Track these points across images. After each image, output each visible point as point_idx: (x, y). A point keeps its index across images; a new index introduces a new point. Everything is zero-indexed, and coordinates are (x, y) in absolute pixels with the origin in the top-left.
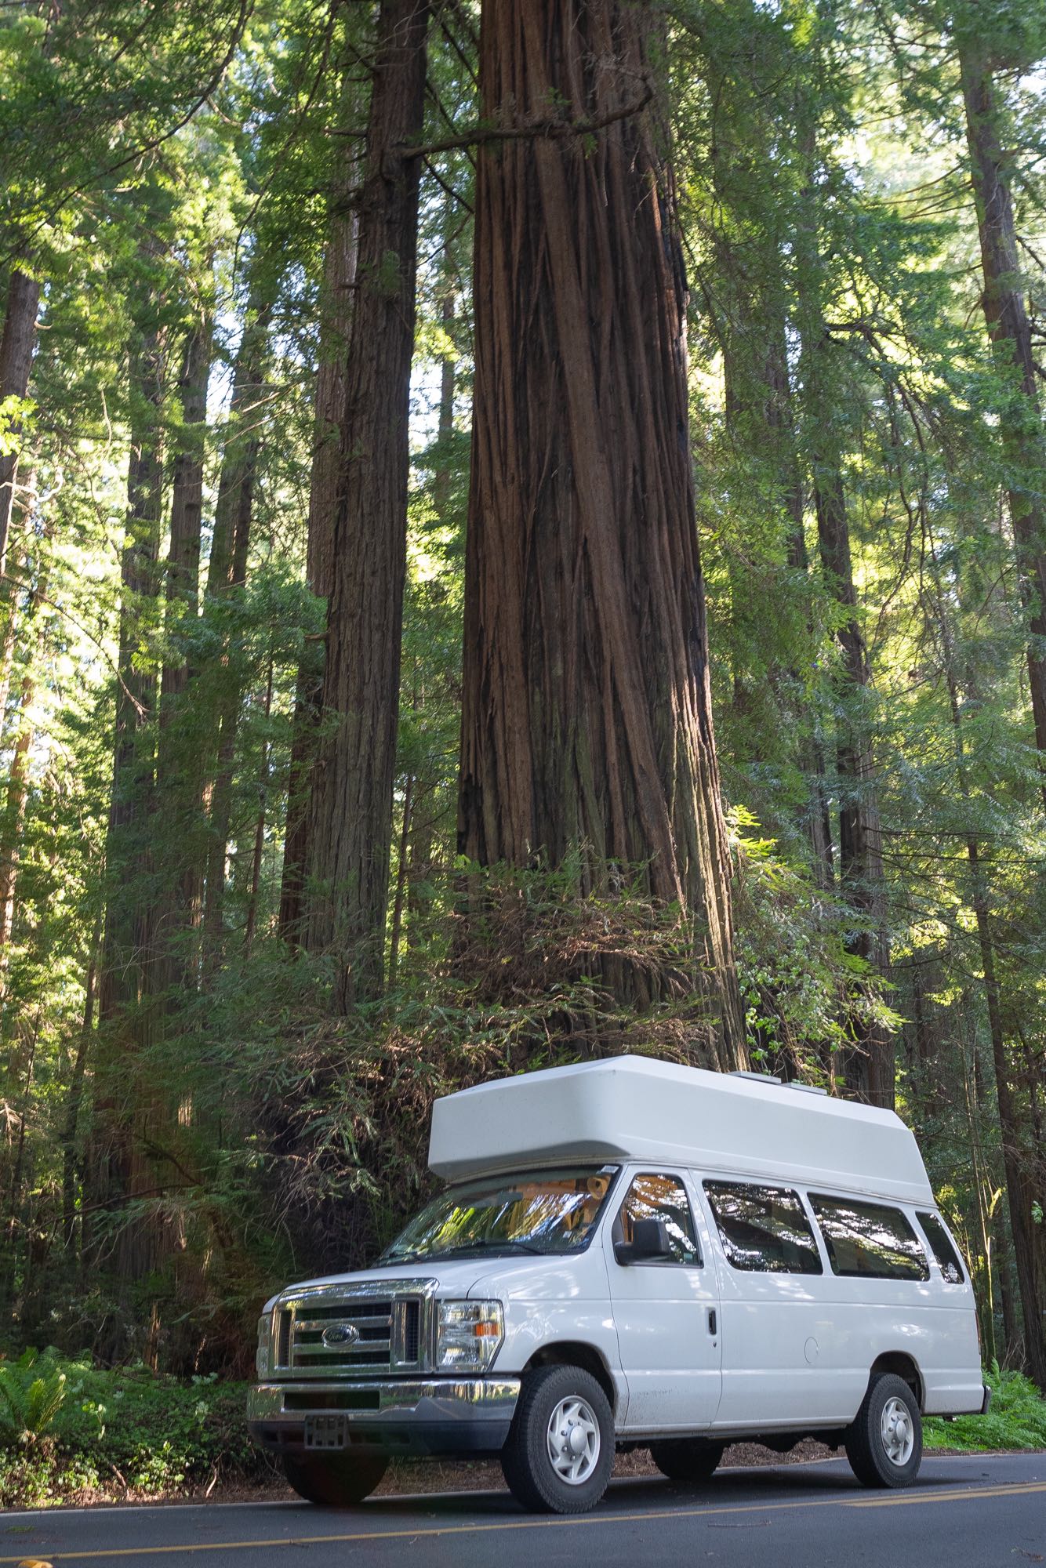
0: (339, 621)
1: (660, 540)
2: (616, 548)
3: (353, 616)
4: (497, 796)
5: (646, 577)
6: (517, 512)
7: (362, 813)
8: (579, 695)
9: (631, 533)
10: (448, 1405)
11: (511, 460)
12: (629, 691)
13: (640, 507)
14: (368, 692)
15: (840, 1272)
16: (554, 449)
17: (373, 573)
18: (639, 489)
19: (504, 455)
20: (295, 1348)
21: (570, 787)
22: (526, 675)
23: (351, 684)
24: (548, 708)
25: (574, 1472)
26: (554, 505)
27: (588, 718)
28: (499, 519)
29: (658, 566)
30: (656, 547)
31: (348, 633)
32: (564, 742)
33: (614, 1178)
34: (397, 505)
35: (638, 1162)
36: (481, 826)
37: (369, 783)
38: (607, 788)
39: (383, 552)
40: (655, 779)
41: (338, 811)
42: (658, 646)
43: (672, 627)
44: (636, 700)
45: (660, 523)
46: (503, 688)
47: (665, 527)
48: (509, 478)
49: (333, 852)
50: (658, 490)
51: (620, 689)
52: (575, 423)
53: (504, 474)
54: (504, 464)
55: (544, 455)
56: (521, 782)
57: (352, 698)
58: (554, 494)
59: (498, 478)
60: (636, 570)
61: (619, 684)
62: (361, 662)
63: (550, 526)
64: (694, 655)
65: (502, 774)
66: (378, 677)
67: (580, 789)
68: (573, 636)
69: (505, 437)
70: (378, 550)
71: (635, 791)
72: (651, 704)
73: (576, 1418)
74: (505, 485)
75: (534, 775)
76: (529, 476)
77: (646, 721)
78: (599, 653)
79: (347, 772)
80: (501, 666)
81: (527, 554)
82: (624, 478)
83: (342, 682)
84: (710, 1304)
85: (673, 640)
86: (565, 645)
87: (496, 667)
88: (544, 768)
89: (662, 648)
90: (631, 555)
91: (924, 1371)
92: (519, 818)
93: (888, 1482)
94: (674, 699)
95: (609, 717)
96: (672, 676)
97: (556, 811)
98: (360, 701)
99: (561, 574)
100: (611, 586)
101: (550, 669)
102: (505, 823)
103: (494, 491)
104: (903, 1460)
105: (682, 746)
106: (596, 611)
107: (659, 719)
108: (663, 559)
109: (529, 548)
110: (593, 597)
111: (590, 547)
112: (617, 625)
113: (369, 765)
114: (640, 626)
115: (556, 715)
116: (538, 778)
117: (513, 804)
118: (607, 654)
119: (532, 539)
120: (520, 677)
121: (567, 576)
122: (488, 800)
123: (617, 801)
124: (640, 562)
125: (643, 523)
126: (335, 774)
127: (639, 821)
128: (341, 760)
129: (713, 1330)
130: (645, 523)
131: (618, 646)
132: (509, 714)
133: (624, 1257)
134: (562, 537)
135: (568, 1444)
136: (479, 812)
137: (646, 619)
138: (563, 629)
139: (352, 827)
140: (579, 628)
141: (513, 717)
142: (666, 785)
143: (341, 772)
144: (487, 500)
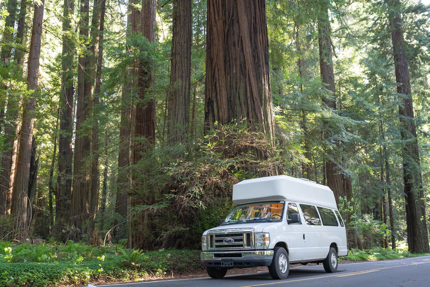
0: (175, 55)
1: (260, 37)
2: (249, 39)
3: (179, 54)
4: (217, 103)
5: (256, 47)
6: (223, 28)
7: (184, 107)
8: (240, 78)
9: (253, 36)
10: (255, 256)
11: (221, 13)
12: (252, 78)
13: (255, 28)
14: (184, 75)
15: (324, 225)
16: (233, 11)
17: (184, 43)
18: (255, 24)
19: (218, 12)
20: (215, 244)
21: (238, 102)
22: (225, 72)
23: (180, 72)
24: (232, 81)
25: (283, 270)
26: (233, 26)
27: (242, 84)
28: (217, 29)
29: (259, 45)
30: (259, 39)
31: (178, 59)
32: (236, 90)
33: (284, 204)
34: (189, 23)
35: (288, 200)
36: (213, 111)
37: (185, 99)
38: (247, 103)
39: (187, 37)
40: (259, 101)
41: (177, 106)
42: (259, 66)
43: (262, 61)
44: (254, 80)
45: (260, 33)
46: (219, 75)
47: (261, 34)
48: (220, 18)
49: (176, 117)
50: (259, 24)
51: (250, 77)
52: (238, 5)
53: (218, 17)
54: (218, 14)
55: (230, 13)
56: (224, 100)
57: (180, 76)
58: (233, 24)
59: (217, 18)
60: (254, 45)
61: (250, 76)
62: (182, 67)
63: (232, 32)
64: (267, 68)
65: (219, 98)
66: (186, 71)
67: (240, 103)
68: (238, 62)
69: (219, 7)
70: (186, 36)
71: (254, 103)
72: (258, 81)
73: (283, 259)
74: (219, 20)
75: (228, 99)
76: (226, 18)
77: (256, 85)
78: (245, 67)
79: (179, 96)
80: (218, 69)
81: (225, 40)
82: (251, 20)
83: (177, 72)
84: (304, 233)
85: (263, 64)
86: (236, 64)
87: (217, 69)
88: (230, 97)
89: (260, 66)
90: (253, 41)
91: (338, 247)
92: (224, 109)
93: (332, 271)
94: (263, 80)
95: (248, 84)
96: (263, 74)
97: (234, 108)
98: (182, 77)
99: (235, 46)
100: (248, 50)
101: (232, 71)
102: (220, 111)
103: (215, 21)
104: (335, 267)
105: (265, 92)
106: (244, 56)
107: (259, 85)
108: (260, 43)
109: (226, 38)
110: (243, 52)
111: (243, 39)
112: (249, 60)
113: (185, 94)
114: (255, 60)
115: (234, 83)
116: (229, 99)
117: (222, 106)
118: (247, 68)
119: (227, 36)
120: (223, 72)
121: (237, 46)
122: (215, 105)
123: (250, 106)
124: (255, 43)
125: (255, 32)
126: (176, 97)
127: (255, 111)
128: (177, 92)
129: (304, 238)
130: (256, 33)
131: (250, 66)
132: (221, 82)
133: (289, 223)
134: (235, 36)
135: (282, 264)
136: (212, 107)
137: (256, 59)
138: (236, 60)
139: (181, 111)
140: (240, 60)
141: (222, 83)
142: (261, 102)
143: (178, 96)
144: (213, 24)
